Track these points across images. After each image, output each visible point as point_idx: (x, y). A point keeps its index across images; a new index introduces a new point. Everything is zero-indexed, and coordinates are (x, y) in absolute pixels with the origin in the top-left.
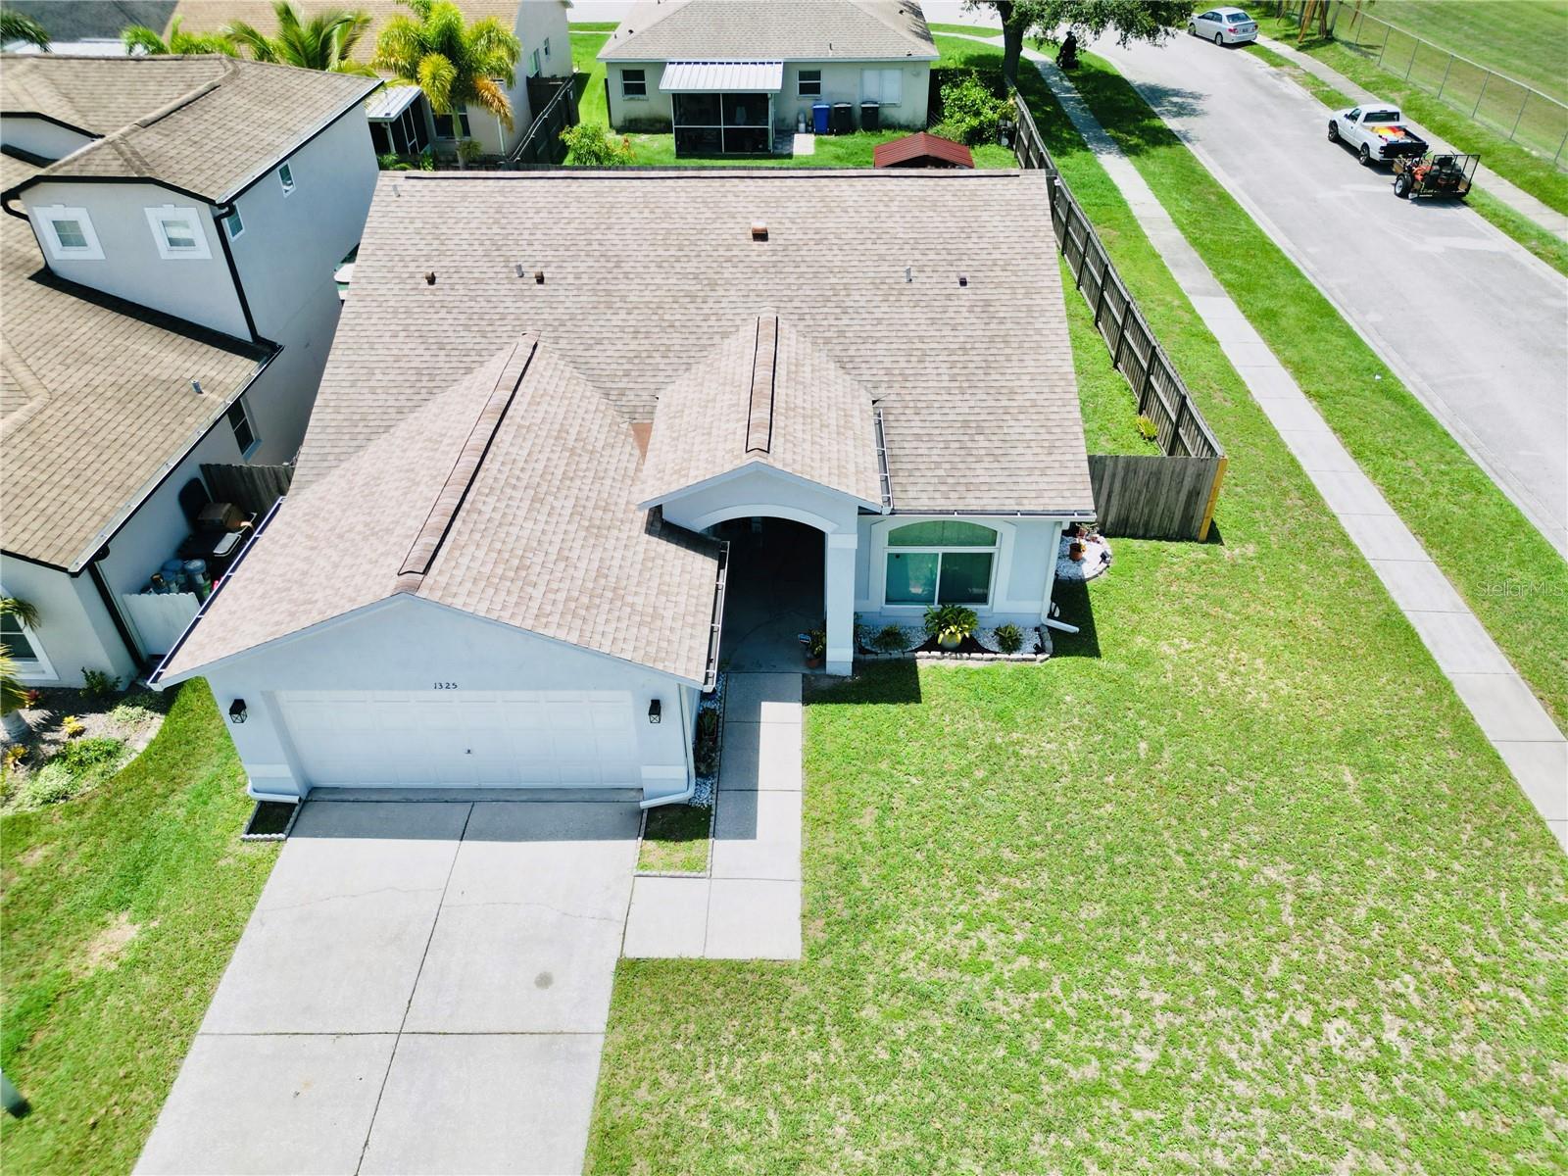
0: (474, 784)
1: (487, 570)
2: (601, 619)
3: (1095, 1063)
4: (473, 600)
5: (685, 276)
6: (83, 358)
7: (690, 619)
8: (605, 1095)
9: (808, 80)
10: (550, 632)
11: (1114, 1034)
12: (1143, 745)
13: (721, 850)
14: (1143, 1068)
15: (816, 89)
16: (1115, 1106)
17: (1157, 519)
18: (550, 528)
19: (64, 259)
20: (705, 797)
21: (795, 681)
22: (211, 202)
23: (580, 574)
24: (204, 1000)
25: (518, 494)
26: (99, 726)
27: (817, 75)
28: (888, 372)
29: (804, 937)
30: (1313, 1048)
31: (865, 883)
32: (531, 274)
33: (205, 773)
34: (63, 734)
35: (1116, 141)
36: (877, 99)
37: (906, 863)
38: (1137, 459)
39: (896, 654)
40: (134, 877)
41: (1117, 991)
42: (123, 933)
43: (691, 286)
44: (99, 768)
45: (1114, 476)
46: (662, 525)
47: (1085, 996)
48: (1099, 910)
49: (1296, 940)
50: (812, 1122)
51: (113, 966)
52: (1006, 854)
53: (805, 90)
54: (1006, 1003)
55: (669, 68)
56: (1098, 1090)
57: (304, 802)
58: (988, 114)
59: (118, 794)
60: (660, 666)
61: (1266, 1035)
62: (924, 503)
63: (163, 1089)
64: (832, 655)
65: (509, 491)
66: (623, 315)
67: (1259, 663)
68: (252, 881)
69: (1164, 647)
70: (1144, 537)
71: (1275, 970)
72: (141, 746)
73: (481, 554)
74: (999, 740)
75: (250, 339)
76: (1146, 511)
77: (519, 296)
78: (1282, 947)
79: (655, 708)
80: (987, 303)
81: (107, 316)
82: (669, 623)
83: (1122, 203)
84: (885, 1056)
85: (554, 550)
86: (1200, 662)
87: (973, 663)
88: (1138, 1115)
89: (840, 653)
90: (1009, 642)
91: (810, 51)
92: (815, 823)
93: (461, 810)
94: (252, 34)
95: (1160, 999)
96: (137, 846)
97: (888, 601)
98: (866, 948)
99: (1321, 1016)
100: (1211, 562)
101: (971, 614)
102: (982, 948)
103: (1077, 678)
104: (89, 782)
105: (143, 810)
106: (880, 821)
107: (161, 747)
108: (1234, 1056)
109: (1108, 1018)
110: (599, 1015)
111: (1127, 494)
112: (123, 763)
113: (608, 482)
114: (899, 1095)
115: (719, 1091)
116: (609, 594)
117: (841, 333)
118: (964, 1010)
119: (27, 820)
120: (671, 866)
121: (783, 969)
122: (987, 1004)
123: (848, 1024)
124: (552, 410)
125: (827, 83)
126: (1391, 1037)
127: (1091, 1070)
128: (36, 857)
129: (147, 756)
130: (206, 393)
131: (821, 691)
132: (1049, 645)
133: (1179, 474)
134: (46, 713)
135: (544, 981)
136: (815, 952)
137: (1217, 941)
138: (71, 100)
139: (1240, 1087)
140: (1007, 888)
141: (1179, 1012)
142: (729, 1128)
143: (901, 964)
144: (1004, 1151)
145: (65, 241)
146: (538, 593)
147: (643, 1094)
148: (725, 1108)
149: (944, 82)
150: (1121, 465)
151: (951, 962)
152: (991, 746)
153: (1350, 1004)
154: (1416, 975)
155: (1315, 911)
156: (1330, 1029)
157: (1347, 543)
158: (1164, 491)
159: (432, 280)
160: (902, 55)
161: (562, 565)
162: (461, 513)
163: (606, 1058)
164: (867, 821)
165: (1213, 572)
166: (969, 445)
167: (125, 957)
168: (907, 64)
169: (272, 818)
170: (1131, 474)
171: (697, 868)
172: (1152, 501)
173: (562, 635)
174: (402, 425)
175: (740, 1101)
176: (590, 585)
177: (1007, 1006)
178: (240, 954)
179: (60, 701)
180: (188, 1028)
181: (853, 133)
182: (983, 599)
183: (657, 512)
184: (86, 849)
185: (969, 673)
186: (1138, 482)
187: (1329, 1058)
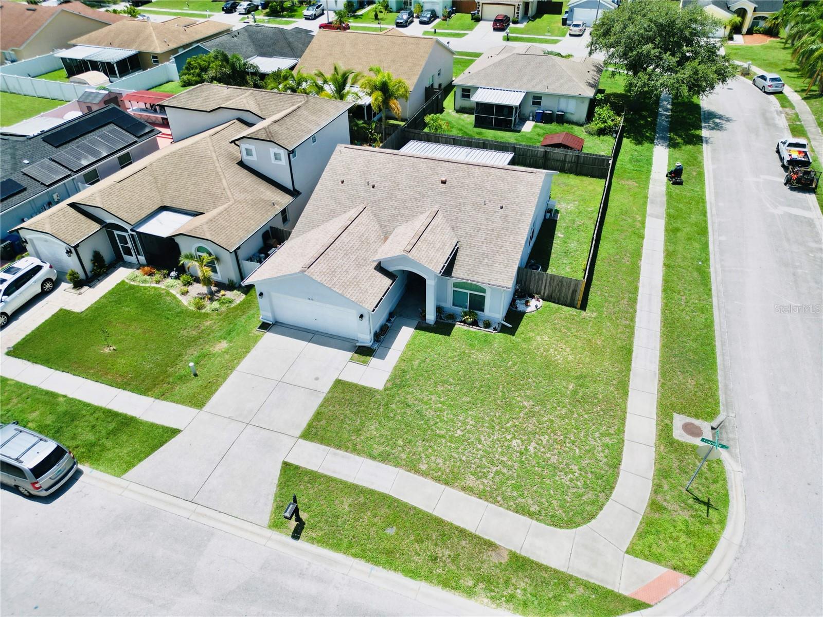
0: (316, 330)
1: (324, 270)
2: (350, 289)
3: (445, 431)
4: (318, 277)
5: (416, 192)
6: (245, 190)
7: (376, 295)
8: (321, 406)
9: (537, 100)
10: (334, 289)
11: (454, 427)
12: (511, 363)
13: (374, 361)
14: (456, 435)
15: (539, 103)
16: (444, 441)
17: (562, 298)
18: (346, 263)
19: (247, 159)
20: (375, 347)
21: (416, 323)
22: (287, 150)
23: (349, 277)
24: (238, 363)
25: (341, 252)
26: (229, 295)
27: (540, 98)
28: (467, 233)
29: (385, 385)
30: (506, 444)
31: (408, 377)
32: (371, 184)
33: (252, 312)
34: (220, 295)
35: (670, 139)
36: (563, 109)
37: (422, 375)
38: (554, 276)
39: (450, 322)
40: (229, 333)
41: (461, 418)
42: (224, 345)
43: (417, 196)
44: (227, 305)
45: (546, 280)
46: (380, 268)
47: (452, 417)
48: (468, 399)
49: (521, 420)
50: (367, 424)
51: (220, 352)
52: (451, 380)
53: (534, 103)
54: (430, 413)
55: (480, 89)
56: (443, 437)
57: (273, 324)
58: (610, 123)
59: (230, 313)
60: (361, 304)
61: (495, 438)
62: (461, 276)
63: (225, 379)
64: (427, 317)
65: (339, 251)
66: (393, 202)
67: (568, 350)
68: (256, 340)
69: (538, 338)
70: (558, 303)
71: (508, 425)
72: (238, 302)
73: (324, 266)
74: (467, 351)
75: (292, 189)
76: (558, 294)
77: (366, 191)
78: (514, 420)
79: (361, 316)
80: (507, 216)
81: (255, 178)
82: (369, 294)
83: (649, 171)
84: (392, 415)
85: (345, 269)
86: (547, 344)
87: (473, 329)
88: (449, 444)
89: (431, 316)
90: (487, 325)
91: (538, 89)
92: (402, 360)
93: (311, 335)
95: (471, 423)
96: (232, 326)
97: (454, 305)
98: (399, 392)
99: (514, 437)
100: (576, 316)
101: (476, 314)
102: (431, 399)
103: (502, 340)
104: (224, 308)
105: (235, 318)
106: (420, 364)
107: (242, 303)
108: (483, 439)
109: (454, 423)
110: (327, 389)
111: (551, 287)
112: (233, 305)
113: (369, 253)
114: (391, 424)
115: (348, 412)
116: (355, 283)
117: (457, 218)
118: (418, 411)
119: (208, 314)
120: (360, 361)
121: (376, 391)
122: (425, 412)
123: (386, 406)
124: (362, 229)
125: (543, 102)
126: (531, 448)
127: (443, 432)
128: (208, 323)
129: (239, 305)
130: (276, 206)
131: (423, 326)
132: (499, 329)
133: (569, 283)
134: (217, 288)
135: (317, 379)
136: (386, 389)
137: (497, 414)
139: (480, 446)
140: (446, 388)
141: (474, 427)
142: (347, 419)
143: (407, 397)
144: (410, 442)
145: (248, 154)
146: (335, 279)
147: (330, 408)
148: (348, 415)
149: (597, 105)
150: (549, 277)
151: (421, 401)
152: (464, 352)
153: (524, 438)
154: (549, 436)
155: (531, 414)
156: (514, 441)
157: (632, 319)
158: (564, 288)
159: (343, 182)
160: (577, 94)
161: (345, 273)
162: (324, 254)
163: (325, 398)
164: (417, 362)
165: (574, 319)
166: (482, 260)
167: (223, 350)
168: (579, 98)
169: (265, 326)
170: (552, 281)
171: (365, 363)
172: (560, 291)
173: (337, 291)
174: (322, 225)
175: (352, 415)
176: (351, 280)
178: (249, 356)
179: (221, 286)
180: (233, 369)
182: (483, 310)
183: (380, 263)
184: (219, 324)
185: (469, 332)
186: (555, 284)
187: (509, 447)
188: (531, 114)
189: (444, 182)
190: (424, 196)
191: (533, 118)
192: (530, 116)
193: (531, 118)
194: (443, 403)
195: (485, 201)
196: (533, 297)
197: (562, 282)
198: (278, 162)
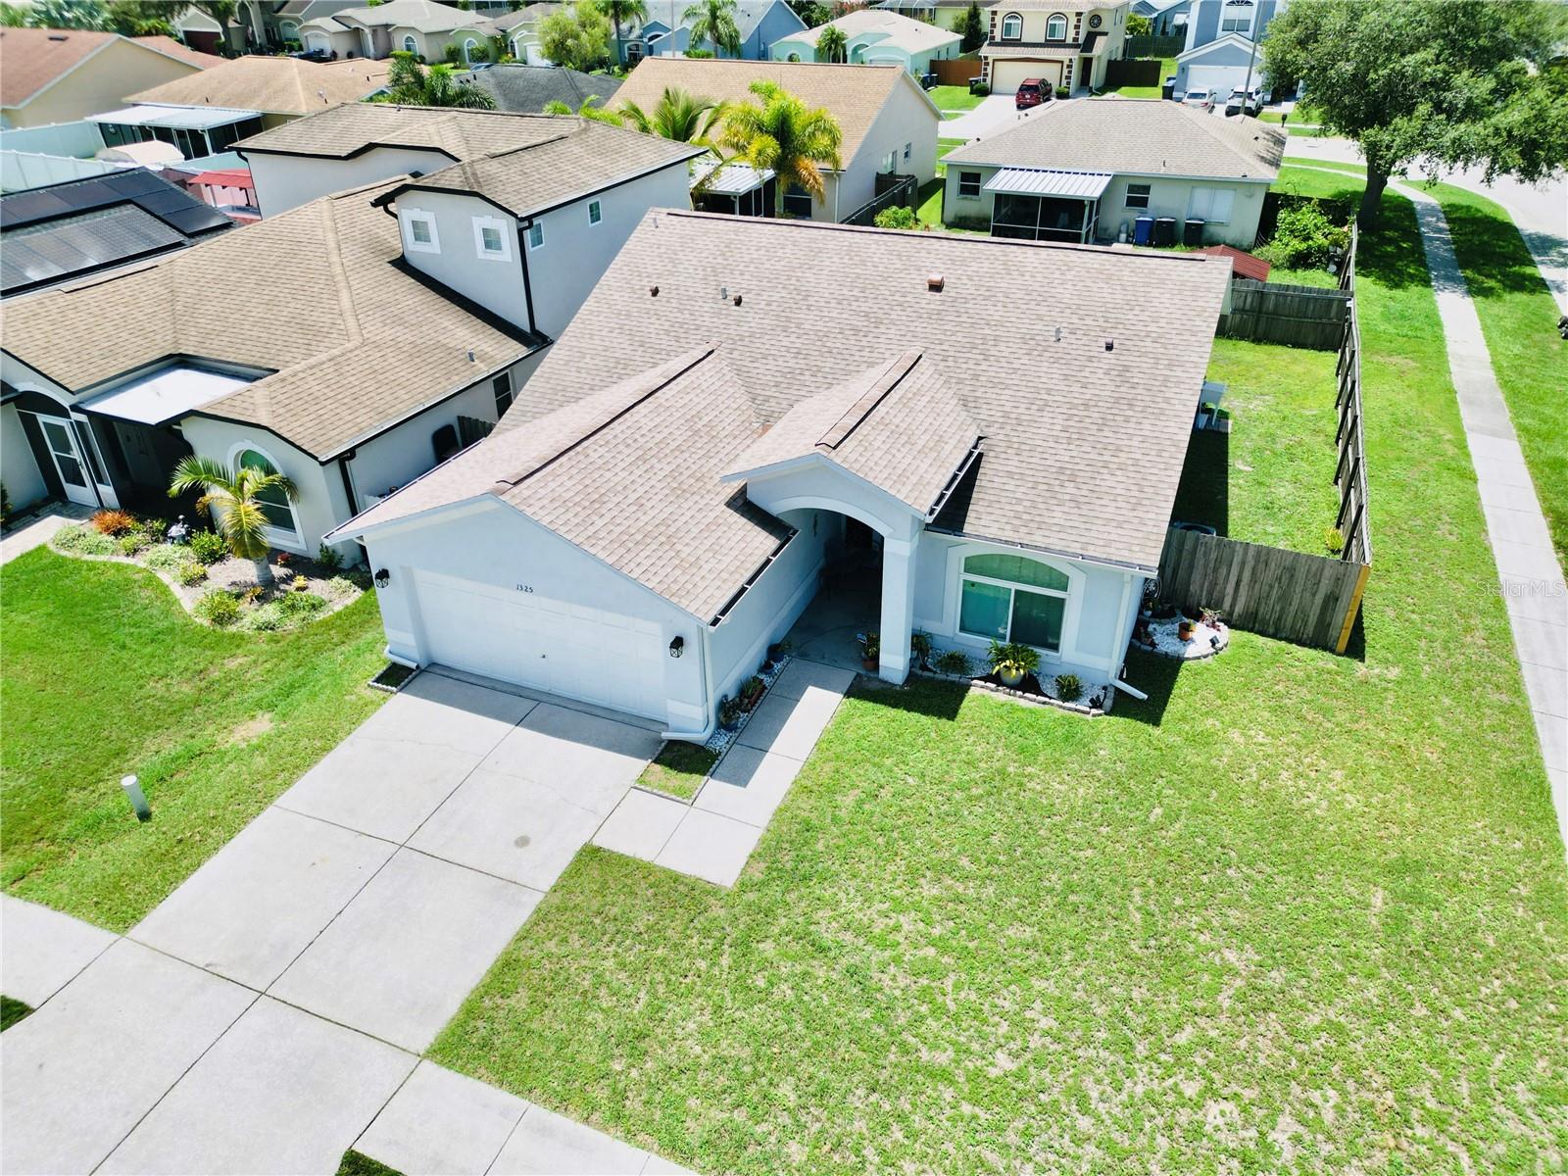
0: (546, 689)
1: (567, 496)
2: (643, 555)
3: (951, 1053)
4: (542, 513)
5: (857, 313)
6: (399, 321)
7: (725, 575)
8: (522, 937)
9: (1138, 195)
10: (593, 551)
11: (982, 1037)
12: (1158, 811)
13: (712, 789)
14: (994, 1073)
15: (1143, 202)
16: (948, 1094)
17: (1290, 620)
18: (640, 481)
19: (420, 253)
20: (721, 743)
21: (848, 678)
22: (515, 215)
23: (645, 519)
24: (288, 784)
25: (627, 451)
26: (318, 588)
27: (1146, 189)
28: (1006, 415)
29: (744, 872)
30: (1184, 1117)
31: (820, 847)
32: (732, 295)
33: (369, 636)
34: (291, 588)
35: (1468, 281)
36: (1204, 216)
37: (865, 842)
38: (1269, 551)
39: (954, 677)
40: (288, 691)
41: (1007, 1004)
42: (262, 725)
43: (859, 322)
44: (303, 614)
45: (1243, 563)
46: (744, 505)
47: (973, 997)
48: (1028, 933)
49: (1223, 1021)
50: (675, 1011)
51: (244, 745)
52: (964, 862)
53: (1131, 202)
54: (894, 979)
55: (1002, 173)
56: (945, 1076)
57: (420, 671)
58: (1319, 239)
59: (307, 636)
60: (675, 600)
61: (1140, 1090)
63: (232, 832)
64: (885, 659)
65: (621, 447)
66: (793, 338)
67: (1338, 775)
68: (361, 712)
69: (1235, 735)
70: (1274, 636)
71: (1182, 1039)
72: (338, 608)
73: (569, 484)
74: (1011, 769)
75: (528, 330)
76: (1278, 608)
77: (716, 313)
78: (1202, 1021)
79: (678, 643)
80: (1126, 368)
81: (432, 296)
82: (703, 572)
83: (1439, 339)
84: (762, 983)
85: (633, 497)
86: (1267, 757)
87: (1025, 702)
88: (967, 1109)
89: (894, 659)
90: (1070, 690)
91: (1141, 165)
92: (803, 788)
93: (529, 704)
94: (637, 111)
95: (1045, 1023)
96: (300, 672)
97: (963, 629)
98: (791, 897)
99: (1210, 1092)
100: (1337, 673)
101: (1035, 656)
102: (897, 929)
103: (1121, 737)
104: (293, 623)
105: (317, 650)
106: (860, 803)
107: (350, 612)
108: (1094, 1094)
109: (985, 1022)
110: (547, 880)
111: (1257, 586)
112: (320, 616)
113: (713, 461)
114: (756, 1017)
115: (610, 963)
116: (662, 539)
117: (976, 377)
118: (851, 972)
119: (242, 638)
120: (665, 788)
121: (713, 891)
122: (877, 975)
123: (744, 946)
124: (696, 400)
125: (1153, 198)
126: (1280, 1137)
127: (943, 1058)
128: (232, 664)
129: (339, 615)
130: (477, 362)
131: (868, 688)
132: (1108, 703)
133: (1315, 574)
134: (289, 571)
135: (523, 842)
136: (744, 887)
137: (1135, 994)
138: (467, 141)
139: (1085, 1124)
140: (948, 888)
141: (1057, 1040)
142: (603, 992)
143: (816, 918)
144: (824, 1091)
145: (417, 238)
146: (600, 523)
147: (551, 946)
148: (608, 976)
149: (1282, 206)
150: (1251, 553)
151: (863, 931)
152: (1002, 773)
153: (1249, 1094)
154: (1343, 1093)
155: (1257, 1003)
156: (1213, 1108)
157: (1516, 688)
158: (1298, 590)
159: (655, 292)
160: (1236, 175)
161: (635, 508)
162: (571, 453)
163: (538, 910)
164: (848, 800)
165: (1333, 683)
166: (1057, 489)
167: (255, 742)
168: (1243, 185)
169: (396, 676)
170: (1262, 566)
171: (688, 797)
172: (1285, 598)
173: (602, 555)
174: (589, 398)
175: (623, 976)
176: (649, 528)
177: (892, 983)
178: (326, 762)
179: (300, 564)
180: (265, 800)
181: (1173, 246)
182: (1055, 647)
183: (743, 491)
184: (268, 666)
185: (1013, 709)
186: (1269, 575)
187: (1196, 1132)
188: (1124, 228)
189: (936, 287)
190: (878, 323)
191: (1128, 236)
192: (1120, 232)
193: (1123, 236)
194: (941, 945)
195: (1058, 331)
196: (1198, 617)
197: (1291, 571)
198: (493, 256)
